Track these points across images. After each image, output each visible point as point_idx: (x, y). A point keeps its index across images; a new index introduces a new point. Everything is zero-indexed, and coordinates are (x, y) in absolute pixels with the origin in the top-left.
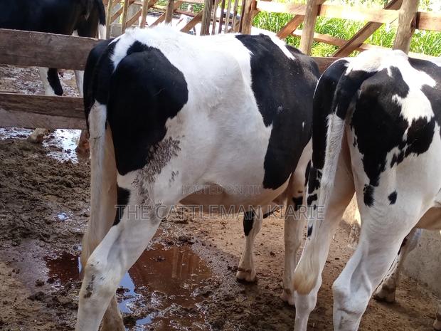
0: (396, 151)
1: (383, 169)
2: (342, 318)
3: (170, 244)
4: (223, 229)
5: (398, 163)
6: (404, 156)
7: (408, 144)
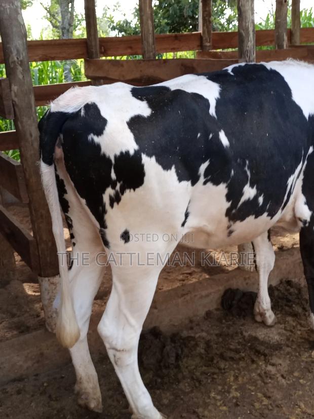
2: (114, 356)
5: (118, 203)
6: (120, 195)
7: (119, 182)
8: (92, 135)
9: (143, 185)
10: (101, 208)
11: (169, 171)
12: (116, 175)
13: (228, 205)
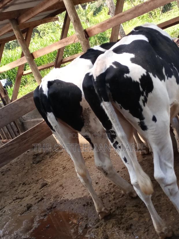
0: (142, 98)
1: (142, 110)
2: (169, 189)
3: (45, 215)
4: (63, 188)
5: (146, 102)
6: (147, 97)
7: (145, 91)
9: (154, 88)
11: (156, 78)
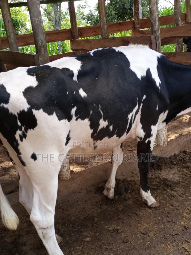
2: (43, 233)
6: (25, 133)
7: (23, 126)
8: (2, 104)
10: (15, 143)
11: (52, 115)
12: (21, 123)
13: (92, 131)
